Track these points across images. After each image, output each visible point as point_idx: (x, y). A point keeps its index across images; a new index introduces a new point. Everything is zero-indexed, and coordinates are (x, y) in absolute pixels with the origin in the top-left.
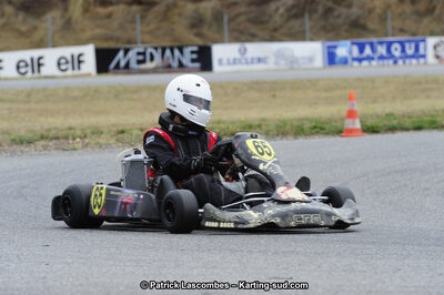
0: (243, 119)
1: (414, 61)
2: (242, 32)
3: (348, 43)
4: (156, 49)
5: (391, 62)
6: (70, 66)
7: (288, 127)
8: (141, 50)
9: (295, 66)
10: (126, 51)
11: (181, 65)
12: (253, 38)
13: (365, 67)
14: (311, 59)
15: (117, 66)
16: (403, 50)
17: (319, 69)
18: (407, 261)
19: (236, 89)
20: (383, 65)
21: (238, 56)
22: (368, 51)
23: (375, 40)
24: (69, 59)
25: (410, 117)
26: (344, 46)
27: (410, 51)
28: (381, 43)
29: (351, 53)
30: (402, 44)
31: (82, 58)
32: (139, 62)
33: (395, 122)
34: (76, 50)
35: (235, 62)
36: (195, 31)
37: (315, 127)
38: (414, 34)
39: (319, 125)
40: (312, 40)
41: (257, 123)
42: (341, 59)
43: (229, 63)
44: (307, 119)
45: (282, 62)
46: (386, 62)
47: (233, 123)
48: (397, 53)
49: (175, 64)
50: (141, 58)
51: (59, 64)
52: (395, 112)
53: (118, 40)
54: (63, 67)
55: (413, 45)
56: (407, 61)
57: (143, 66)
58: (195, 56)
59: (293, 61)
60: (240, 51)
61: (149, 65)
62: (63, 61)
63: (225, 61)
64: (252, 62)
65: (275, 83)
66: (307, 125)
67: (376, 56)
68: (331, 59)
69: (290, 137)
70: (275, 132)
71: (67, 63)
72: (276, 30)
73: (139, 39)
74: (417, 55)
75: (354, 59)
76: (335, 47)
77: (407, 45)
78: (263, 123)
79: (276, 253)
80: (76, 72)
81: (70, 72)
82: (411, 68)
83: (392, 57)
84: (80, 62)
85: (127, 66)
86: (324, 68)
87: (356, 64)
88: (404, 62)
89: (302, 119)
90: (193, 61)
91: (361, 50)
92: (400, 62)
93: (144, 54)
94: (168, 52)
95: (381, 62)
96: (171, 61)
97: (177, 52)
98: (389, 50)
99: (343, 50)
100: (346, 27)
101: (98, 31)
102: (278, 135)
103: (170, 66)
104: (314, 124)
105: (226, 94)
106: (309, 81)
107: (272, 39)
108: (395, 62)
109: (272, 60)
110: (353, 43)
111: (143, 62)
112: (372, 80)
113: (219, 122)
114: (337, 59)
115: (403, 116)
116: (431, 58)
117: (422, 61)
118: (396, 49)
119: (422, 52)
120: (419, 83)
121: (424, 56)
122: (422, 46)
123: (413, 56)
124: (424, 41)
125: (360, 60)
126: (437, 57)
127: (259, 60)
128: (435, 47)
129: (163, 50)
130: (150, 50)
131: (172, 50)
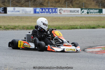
0: (14, 25)
1: (54, 13)
3: (39, 8)
5: (49, 13)
7: (25, 28)
9: (27, 13)
13: (43, 14)
14: (30, 12)
16: (52, 11)
17: (32, 14)
18: (53, 60)
19: (12, 18)
20: (47, 14)
21: (13, 10)
22: (44, 10)
23: (46, 8)
27: (54, 11)
28: (47, 9)
29: (40, 11)
30: (52, 9)
33: (50, 27)
35: (12, 11)
37: (31, 28)
38: (55, 7)
39: (32, 27)
40: (31, 7)
41: (17, 26)
42: (38, 12)
43: (11, 12)
44: (29, 26)
46: (48, 13)
47: (12, 26)
48: (51, 11)
52: (50, 25)
55: (54, 9)
56: (53, 13)
58: (3, 10)
59: (26, 12)
60: (14, 9)
63: (10, 11)
64: (16, 12)
65: (22, 17)
66: (29, 27)
67: (46, 12)
68: (35, 12)
69: (25, 30)
70: (22, 28)
74: (55, 12)
75: (41, 12)
76: (36, 9)
77: (53, 9)
78: (19, 26)
79: (22, 57)
82: (54, 15)
83: (49, 12)
86: (33, 14)
87: (41, 13)
89: (28, 26)
91: (42, 10)
92: (51, 13)
95: (47, 13)
98: (49, 11)
99: (38, 10)
100: (39, 5)
102: (22, 29)
104: (31, 27)
105: (10, 19)
106: (30, 17)
107: (21, 7)
108: (50, 13)
109: (21, 12)
110: (40, 8)
113: (8, 25)
114: (36, 12)
115: (52, 26)
116: (58, 13)
117: (56, 13)
118: (50, 10)
119: (56, 11)
120: (56, 18)
121: (57, 12)
122: (56, 10)
123: (54, 12)
124: (57, 9)
125: (42, 12)
126: (60, 13)
127: (18, 11)
128: (60, 10)
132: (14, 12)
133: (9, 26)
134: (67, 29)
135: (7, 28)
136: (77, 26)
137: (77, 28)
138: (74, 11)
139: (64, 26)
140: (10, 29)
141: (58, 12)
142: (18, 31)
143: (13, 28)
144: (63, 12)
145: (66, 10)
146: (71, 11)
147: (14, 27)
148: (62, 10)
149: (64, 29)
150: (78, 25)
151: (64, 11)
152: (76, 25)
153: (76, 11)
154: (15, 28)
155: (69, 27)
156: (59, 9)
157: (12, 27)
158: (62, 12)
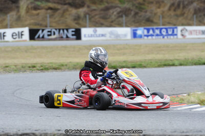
1: (172, 37)
2: (97, 23)
3: (142, 28)
4: (56, 29)
5: (161, 37)
6: (17, 36)
8: (50, 30)
9: (118, 38)
10: (43, 30)
11: (67, 37)
12: (102, 25)
13: (150, 39)
14: (126, 35)
15: (39, 37)
16: (167, 32)
17: (128, 40)
20: (158, 39)
21: (93, 33)
22: (151, 32)
23: (155, 27)
24: (17, 33)
26: (140, 30)
27: (170, 32)
28: (157, 29)
29: (143, 32)
30: (166, 29)
31: (23, 33)
32: (49, 35)
34: (20, 30)
35: (92, 36)
36: (76, 22)
40: (127, 26)
42: (139, 35)
43: (89, 37)
45: (113, 36)
46: (159, 37)
48: (164, 33)
49: (65, 37)
50: (49, 33)
51: (13, 36)
53: (41, 25)
54: (14, 37)
55: (171, 30)
56: (169, 37)
57: (50, 37)
58: (73, 33)
59: (117, 36)
60: (94, 31)
61: (53, 37)
62: (14, 34)
63: (87, 36)
64: (99, 36)
67: (155, 34)
68: (135, 35)
71: (16, 35)
72: (112, 22)
73: (48, 25)
74: (173, 34)
75: (145, 36)
76: (136, 30)
77: (169, 30)
80: (20, 39)
81: (17, 39)
83: (162, 35)
84: (22, 35)
85: (43, 37)
86: (131, 39)
87: (146, 38)
88: (167, 38)
90: (73, 35)
91: (148, 32)
92: (166, 37)
93: (50, 32)
94: (61, 31)
95: (157, 37)
96: (63, 35)
97: (65, 31)
98: (161, 32)
99: (140, 32)
100: (144, 21)
101: (32, 21)
103: (62, 37)
107: (110, 26)
108: (163, 37)
109: (108, 35)
110: (145, 29)
111: (50, 35)
114: (137, 36)
116: (179, 36)
117: (175, 37)
119: (175, 33)
121: (176, 35)
122: (175, 30)
123: (171, 35)
124: (176, 28)
125: (148, 36)
126: (182, 35)
127: (103, 35)
128: (181, 31)
129: (60, 30)
130: (53, 30)
131: (63, 30)
132: (94, 37)
141: (179, 33)
144: (189, 34)
145: (194, 31)
146: (203, 32)
148: (186, 30)
151: (191, 33)
156: (180, 28)
158: (186, 34)
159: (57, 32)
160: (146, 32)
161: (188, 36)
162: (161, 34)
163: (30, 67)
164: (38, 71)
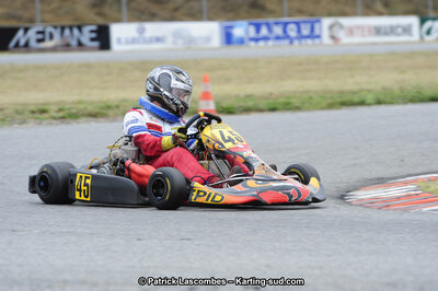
1: (309, 41)
2: (142, 12)
3: (245, 23)
4: (55, 27)
5: (286, 42)
9: (193, 46)
11: (80, 44)
12: (153, 17)
14: (208, 39)
16: (299, 31)
17: (214, 49)
20: (279, 46)
21: (136, 35)
22: (264, 31)
23: (272, 21)
25: (267, 99)
26: (240, 26)
27: (306, 31)
28: (277, 23)
29: (247, 32)
30: (298, 24)
32: (39, 41)
33: (250, 104)
35: (134, 41)
36: (96, 10)
40: (210, 20)
41: (116, 103)
42: (238, 39)
43: (128, 42)
45: (180, 42)
46: (281, 42)
48: (293, 34)
50: (40, 36)
55: (309, 26)
56: (303, 41)
58: (94, 35)
59: (190, 40)
60: (138, 30)
61: (48, 44)
63: (123, 41)
64: (150, 42)
68: (228, 38)
72: (176, 9)
73: (38, 18)
74: (313, 36)
75: (252, 39)
76: (231, 27)
77: (303, 26)
83: (288, 37)
85: (27, 45)
87: (252, 44)
88: (300, 43)
90: (92, 40)
91: (258, 27)
92: (296, 42)
93: (42, 33)
94: (67, 32)
95: (277, 42)
97: (76, 31)
98: (285, 31)
99: (241, 29)
100: (245, 8)
107: (172, 19)
108: (291, 42)
110: (250, 23)
112: (256, 61)
114: (234, 39)
115: (262, 98)
116: (326, 39)
117: (317, 41)
118: (292, 30)
119: (317, 32)
120: (300, 64)
121: (318, 37)
122: (317, 25)
123: (308, 37)
124: (319, 21)
125: (256, 40)
126: (333, 37)
127: (158, 40)
128: (331, 27)
129: (63, 28)
130: (49, 30)
131: (71, 28)
133: (81, 106)
134: (323, 108)
135: (68, 115)
136: (364, 93)
137: (362, 103)
138: (392, 30)
139: (311, 98)
140: (83, 115)
142: (116, 124)
143: (97, 110)
144: (347, 35)
145: (358, 27)
146: (378, 31)
147: (103, 108)
148: (341, 27)
149: (307, 109)
150: (369, 91)
151: (351, 32)
152: (362, 90)
153: (400, 30)
154: (103, 111)
155: (330, 101)
157: (90, 109)
158: (341, 35)
159: (57, 34)
160: (252, 31)
161: (345, 39)
162: (286, 36)
163: (33, 112)
164: (54, 122)
